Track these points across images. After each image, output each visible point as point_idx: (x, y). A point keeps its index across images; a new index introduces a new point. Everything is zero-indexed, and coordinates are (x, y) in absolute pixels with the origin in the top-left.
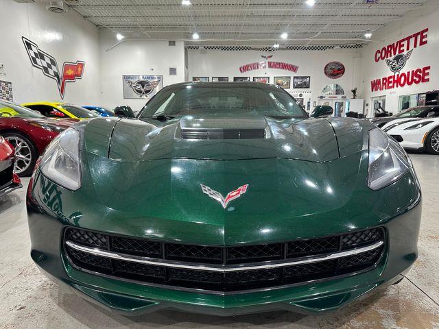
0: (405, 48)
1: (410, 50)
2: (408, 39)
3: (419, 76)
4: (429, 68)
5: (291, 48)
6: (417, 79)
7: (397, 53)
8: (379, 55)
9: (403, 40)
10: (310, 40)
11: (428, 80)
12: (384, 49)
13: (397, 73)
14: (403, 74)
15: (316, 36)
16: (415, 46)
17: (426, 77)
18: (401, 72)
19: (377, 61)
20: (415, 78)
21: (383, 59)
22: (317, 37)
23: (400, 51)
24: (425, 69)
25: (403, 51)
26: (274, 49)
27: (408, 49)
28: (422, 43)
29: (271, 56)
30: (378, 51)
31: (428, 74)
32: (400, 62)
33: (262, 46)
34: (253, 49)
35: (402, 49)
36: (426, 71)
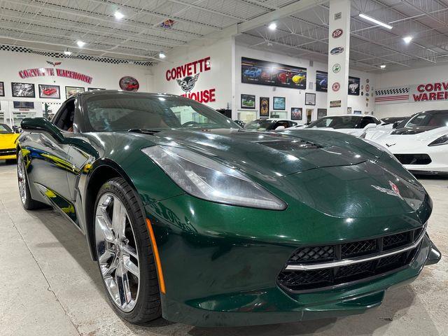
0: (192, 71)
1: (197, 73)
2: (195, 63)
3: (207, 96)
4: (214, 90)
5: (82, 57)
6: (206, 99)
7: (186, 75)
8: (169, 75)
9: (190, 64)
10: (105, 52)
11: (214, 100)
12: (174, 69)
13: (188, 93)
14: (194, 94)
15: (112, 49)
16: (201, 71)
17: (213, 98)
18: (192, 91)
19: (168, 80)
20: (204, 98)
21: (174, 78)
22: (114, 50)
23: (189, 74)
24: (212, 90)
25: (191, 73)
26: (62, 56)
27: (195, 72)
28: (207, 69)
29: (60, 63)
30: (168, 71)
31: (214, 95)
32: (190, 83)
33: (47, 51)
34: (35, 52)
35: (190, 72)
36: (213, 93)
